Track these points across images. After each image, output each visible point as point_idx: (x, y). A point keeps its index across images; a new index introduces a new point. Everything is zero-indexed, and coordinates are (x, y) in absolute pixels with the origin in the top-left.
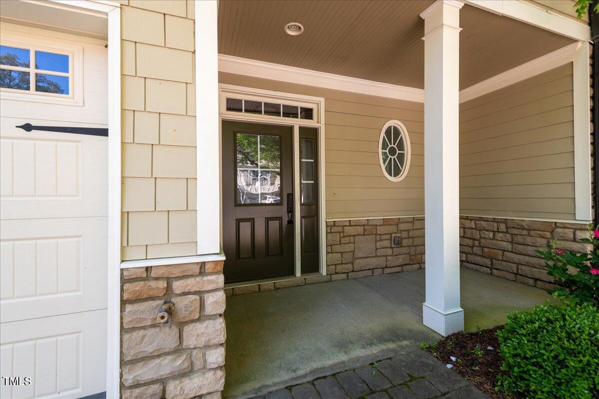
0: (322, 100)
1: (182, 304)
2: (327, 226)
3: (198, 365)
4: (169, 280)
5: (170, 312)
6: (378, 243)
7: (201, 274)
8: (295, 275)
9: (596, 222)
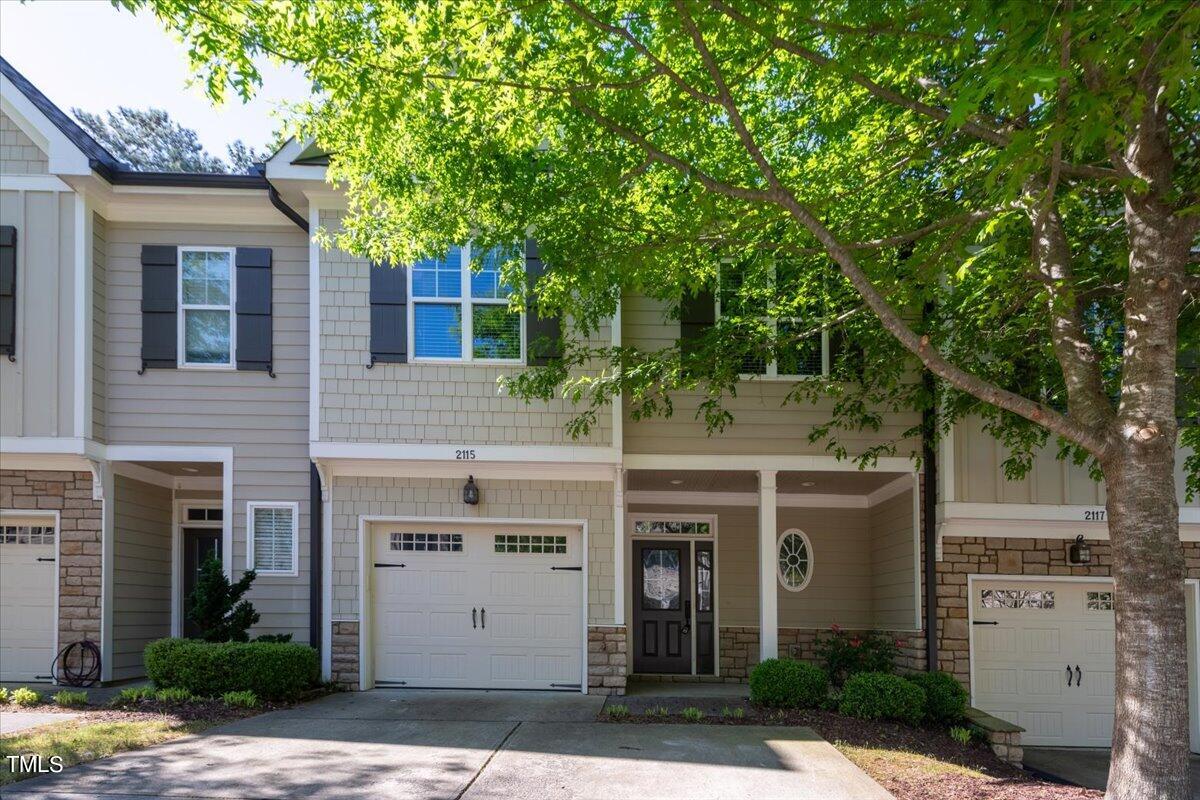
0: (715, 516)
1: (609, 644)
2: (721, 632)
3: (615, 672)
4: (605, 634)
5: (604, 647)
7: (617, 633)
8: (690, 673)
9: (927, 631)
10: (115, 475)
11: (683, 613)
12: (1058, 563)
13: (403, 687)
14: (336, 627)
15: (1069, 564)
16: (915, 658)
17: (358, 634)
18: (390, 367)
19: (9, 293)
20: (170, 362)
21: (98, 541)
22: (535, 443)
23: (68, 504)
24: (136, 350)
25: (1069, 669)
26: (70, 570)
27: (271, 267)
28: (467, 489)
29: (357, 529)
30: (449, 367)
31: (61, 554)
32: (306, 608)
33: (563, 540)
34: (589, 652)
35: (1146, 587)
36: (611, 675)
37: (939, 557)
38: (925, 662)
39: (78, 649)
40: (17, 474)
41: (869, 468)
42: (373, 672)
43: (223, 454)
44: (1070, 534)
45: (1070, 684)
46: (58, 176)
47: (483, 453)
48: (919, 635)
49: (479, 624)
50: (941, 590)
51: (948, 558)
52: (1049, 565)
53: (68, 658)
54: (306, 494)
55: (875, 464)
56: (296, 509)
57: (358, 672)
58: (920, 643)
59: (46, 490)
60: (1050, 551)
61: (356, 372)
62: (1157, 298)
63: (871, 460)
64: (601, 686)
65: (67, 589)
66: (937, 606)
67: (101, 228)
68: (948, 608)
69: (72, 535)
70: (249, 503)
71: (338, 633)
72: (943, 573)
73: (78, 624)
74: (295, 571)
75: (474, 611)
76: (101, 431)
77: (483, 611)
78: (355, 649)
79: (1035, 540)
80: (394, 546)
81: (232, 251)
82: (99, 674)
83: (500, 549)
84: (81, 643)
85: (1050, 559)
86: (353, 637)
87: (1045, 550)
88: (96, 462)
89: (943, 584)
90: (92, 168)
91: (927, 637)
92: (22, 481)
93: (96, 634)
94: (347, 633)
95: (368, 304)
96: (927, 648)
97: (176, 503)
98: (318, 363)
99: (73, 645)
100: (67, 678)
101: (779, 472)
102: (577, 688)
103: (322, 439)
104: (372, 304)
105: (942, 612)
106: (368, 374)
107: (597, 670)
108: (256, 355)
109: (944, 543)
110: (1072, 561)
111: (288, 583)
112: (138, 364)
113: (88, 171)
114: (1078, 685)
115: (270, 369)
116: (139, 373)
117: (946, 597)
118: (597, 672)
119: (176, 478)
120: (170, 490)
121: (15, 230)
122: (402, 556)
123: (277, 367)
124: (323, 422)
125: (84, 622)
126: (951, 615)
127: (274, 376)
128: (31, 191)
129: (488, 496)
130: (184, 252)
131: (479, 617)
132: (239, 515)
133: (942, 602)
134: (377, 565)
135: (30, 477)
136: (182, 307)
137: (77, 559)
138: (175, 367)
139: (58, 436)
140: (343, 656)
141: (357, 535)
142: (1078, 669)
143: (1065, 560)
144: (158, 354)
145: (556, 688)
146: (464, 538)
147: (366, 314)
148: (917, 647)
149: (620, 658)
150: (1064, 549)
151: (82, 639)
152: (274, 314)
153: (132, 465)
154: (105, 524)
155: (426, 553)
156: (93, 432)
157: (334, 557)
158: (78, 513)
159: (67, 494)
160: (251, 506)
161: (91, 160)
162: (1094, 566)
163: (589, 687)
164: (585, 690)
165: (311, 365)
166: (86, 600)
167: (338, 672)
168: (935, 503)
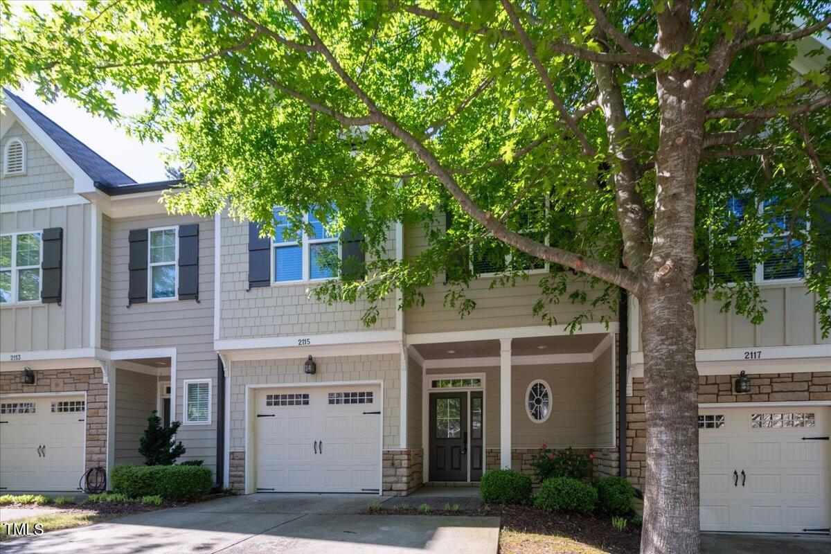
0: (484, 374)
1: (396, 462)
2: (486, 452)
3: (400, 481)
4: (393, 455)
5: (393, 464)
6: (523, 466)
7: (401, 454)
8: (466, 481)
9: (619, 447)
10: (117, 369)
11: (462, 441)
12: (725, 393)
13: (273, 492)
14: (232, 455)
15: (734, 393)
16: (612, 467)
17: (244, 459)
18: (260, 289)
19: (58, 266)
20: (143, 299)
21: (106, 408)
22: (347, 331)
23: (92, 387)
24: (126, 293)
25: (735, 473)
26: (92, 425)
27: (198, 235)
28: (307, 364)
29: (244, 394)
30: (295, 286)
31: (87, 417)
32: (214, 444)
33: (370, 394)
34: (383, 467)
35: (661, 399)
36: (397, 482)
37: (629, 392)
38: (617, 470)
39: (94, 472)
40: (66, 371)
41: (577, 332)
42: (255, 483)
43: (170, 352)
44: (735, 370)
45: (736, 485)
46: (80, 194)
47: (315, 340)
48: (614, 450)
49: (318, 451)
50: (630, 417)
51: (636, 393)
52: (718, 395)
53: (90, 477)
54: (215, 373)
55: (581, 328)
56: (211, 382)
57: (244, 483)
58: (615, 456)
59: (79, 380)
60: (718, 384)
61: (241, 295)
62: (675, 154)
63: (578, 326)
64: (391, 490)
65: (91, 437)
66: (628, 429)
67: (108, 223)
68: (636, 430)
69: (93, 405)
70: (185, 381)
71: (233, 459)
72: (633, 404)
73: (95, 457)
74: (209, 421)
75: (316, 443)
76: (107, 342)
77: (321, 443)
78: (242, 468)
79: (707, 376)
80: (269, 404)
81: (177, 228)
82: (105, 486)
83: (331, 402)
84: (96, 468)
85: (719, 391)
86: (241, 461)
87: (715, 384)
88: (103, 362)
89: (633, 413)
90: (96, 187)
91: (619, 452)
92: (68, 375)
93: (104, 463)
94: (238, 457)
95: (248, 251)
96: (619, 460)
97: (159, 384)
98: (219, 291)
99: (91, 470)
100: (89, 489)
101: (513, 339)
102: (376, 492)
103: (221, 338)
104: (250, 251)
105: (631, 433)
106: (248, 295)
107: (388, 480)
108: (190, 291)
109: (634, 383)
110: (737, 392)
111: (204, 429)
112: (127, 302)
113: (94, 189)
114: (743, 485)
115: (197, 298)
116: (128, 307)
117: (635, 422)
118: (388, 481)
119: (159, 369)
120: (156, 377)
121: (62, 229)
122: (273, 409)
123: (201, 296)
124: (222, 328)
125: (98, 456)
126: (638, 435)
127: (199, 302)
128: (70, 206)
129: (322, 368)
130: (151, 232)
131: (318, 446)
132: (179, 388)
133: (632, 426)
134: (259, 416)
135: (73, 372)
136: (150, 265)
137: (95, 419)
138: (146, 302)
139: (82, 347)
140: (236, 473)
141: (244, 397)
142: (743, 473)
143: (731, 390)
144: (137, 296)
145: (365, 491)
146: (310, 396)
147: (246, 258)
148: (613, 459)
149: (404, 471)
150: (731, 383)
151: (97, 466)
152: (200, 264)
153: (127, 362)
154: (110, 398)
155: (288, 407)
156: (101, 343)
157: (231, 412)
158: (95, 392)
159: (91, 381)
160: (186, 382)
161: (95, 182)
162: (756, 394)
163: (383, 490)
164: (381, 494)
165: (215, 294)
166: (99, 443)
167: (233, 483)
168: (627, 354)
